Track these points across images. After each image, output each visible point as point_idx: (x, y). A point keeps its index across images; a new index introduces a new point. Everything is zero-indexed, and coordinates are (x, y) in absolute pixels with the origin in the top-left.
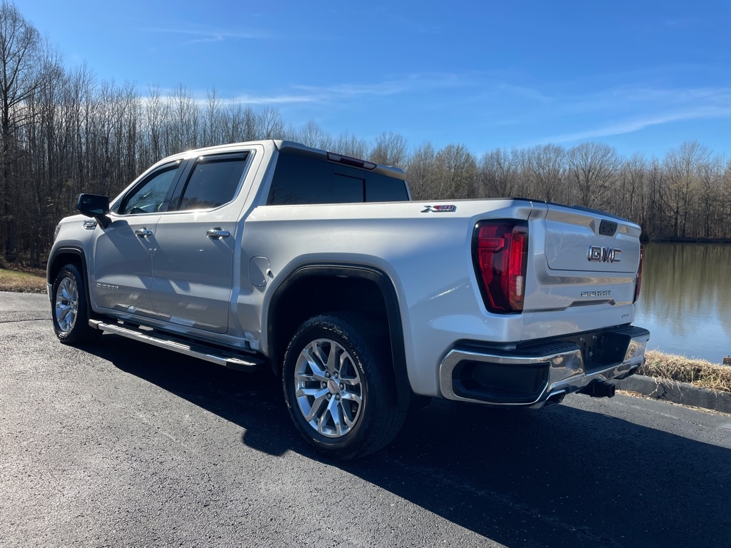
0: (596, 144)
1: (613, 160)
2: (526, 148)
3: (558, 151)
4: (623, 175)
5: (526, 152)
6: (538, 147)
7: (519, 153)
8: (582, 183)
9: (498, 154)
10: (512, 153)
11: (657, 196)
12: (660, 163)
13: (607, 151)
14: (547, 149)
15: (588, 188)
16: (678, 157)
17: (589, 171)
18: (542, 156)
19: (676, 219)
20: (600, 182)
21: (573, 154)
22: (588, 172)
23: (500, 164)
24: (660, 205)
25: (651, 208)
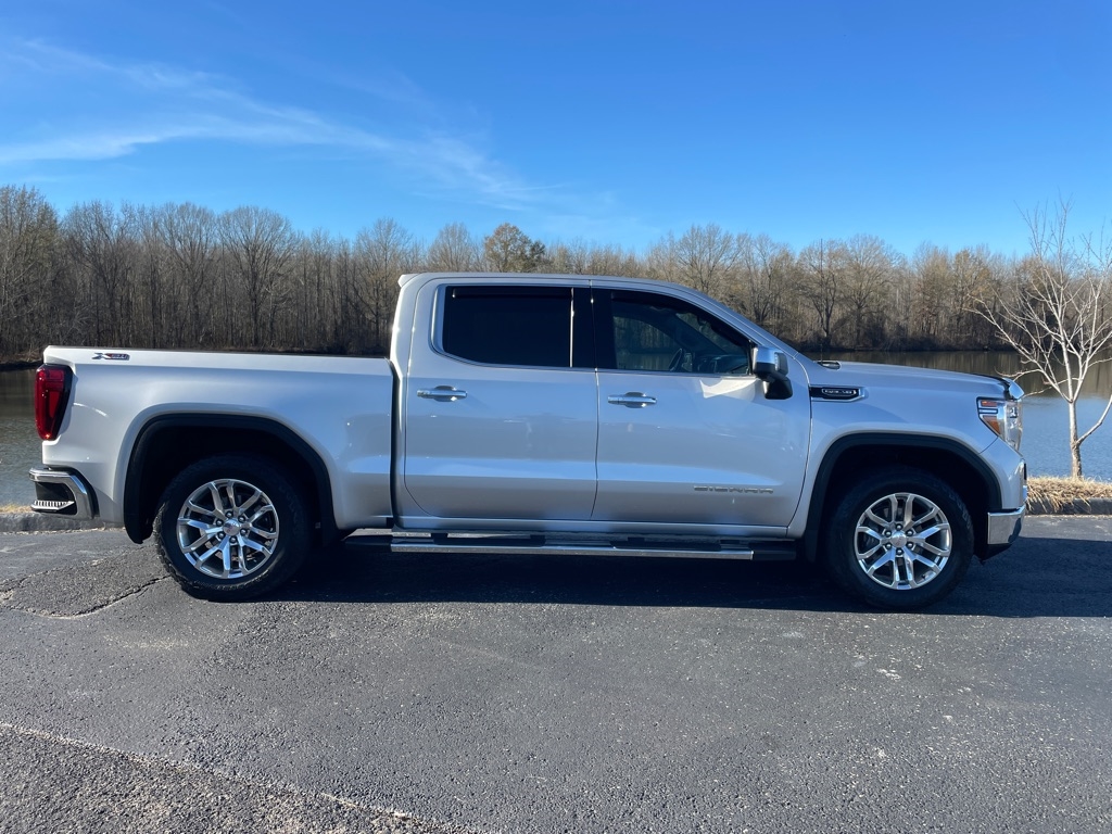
0: (260, 210)
1: (288, 235)
2: (148, 206)
3: (204, 216)
4: (304, 258)
5: (147, 212)
6: (170, 206)
7: (135, 212)
8: (245, 267)
9: (96, 208)
10: (124, 211)
11: (352, 292)
12: (351, 245)
13: (277, 222)
14: (183, 210)
15: (255, 276)
16: (371, 239)
17: (255, 250)
18: (176, 221)
19: (377, 323)
20: (272, 268)
21: (226, 221)
22: (252, 249)
23: (103, 230)
24: (357, 305)
25: (344, 308)
